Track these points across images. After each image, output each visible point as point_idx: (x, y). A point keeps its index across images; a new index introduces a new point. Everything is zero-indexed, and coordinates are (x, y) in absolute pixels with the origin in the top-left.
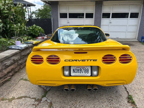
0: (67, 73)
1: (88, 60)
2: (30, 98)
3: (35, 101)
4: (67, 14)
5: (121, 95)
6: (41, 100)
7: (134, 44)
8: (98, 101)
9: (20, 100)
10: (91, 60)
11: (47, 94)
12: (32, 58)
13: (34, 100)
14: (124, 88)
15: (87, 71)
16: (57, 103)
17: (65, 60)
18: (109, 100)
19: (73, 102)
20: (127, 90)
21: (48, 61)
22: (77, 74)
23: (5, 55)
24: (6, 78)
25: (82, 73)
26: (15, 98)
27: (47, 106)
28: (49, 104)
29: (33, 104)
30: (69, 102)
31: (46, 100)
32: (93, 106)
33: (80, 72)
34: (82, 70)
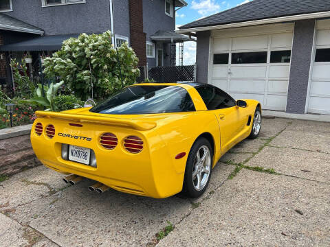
0: (65, 154)
2: (49, 187)
4: (228, 55)
6: (55, 193)
8: (115, 217)
9: (36, 186)
10: (84, 138)
12: (36, 126)
13: (49, 191)
14: (187, 213)
15: (85, 156)
16: (63, 201)
17: (59, 133)
18: (133, 221)
20: (186, 218)
21: (47, 132)
22: (75, 158)
25: (80, 158)
26: (36, 183)
27: (51, 201)
28: (55, 200)
29: (42, 195)
31: (58, 195)
33: (78, 156)
34: (81, 153)
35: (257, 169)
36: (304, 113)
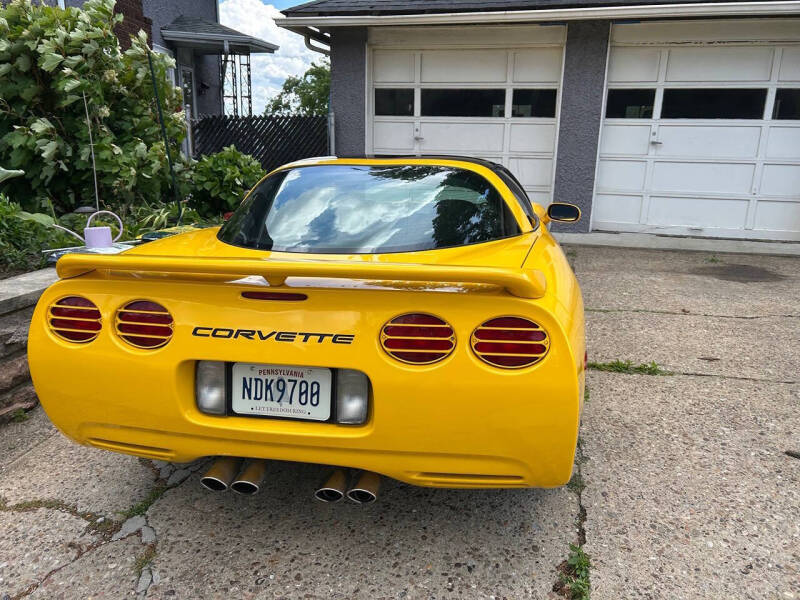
0: (212, 396)
1: (307, 336)
2: (73, 511)
3: (88, 529)
4: (411, 92)
5: (535, 548)
6: (118, 527)
7: (785, 269)
8: (395, 566)
9: (22, 516)
10: (322, 337)
11: (157, 502)
12: (55, 311)
13: (86, 524)
14: (575, 510)
15: (310, 394)
16: (179, 552)
17: (196, 329)
18: (458, 565)
19: (260, 555)
20: (586, 525)
21: (121, 328)
22: (264, 407)
23: (7, 294)
24: (9, 404)
25: (285, 404)
26: (9, 505)
27: (131, 559)
28: (142, 551)
29: (71, 545)
30: (243, 552)
31: (139, 533)
32: (353, 587)
33: (276, 398)
34: (290, 386)
35: (618, 368)
36: (587, 232)
